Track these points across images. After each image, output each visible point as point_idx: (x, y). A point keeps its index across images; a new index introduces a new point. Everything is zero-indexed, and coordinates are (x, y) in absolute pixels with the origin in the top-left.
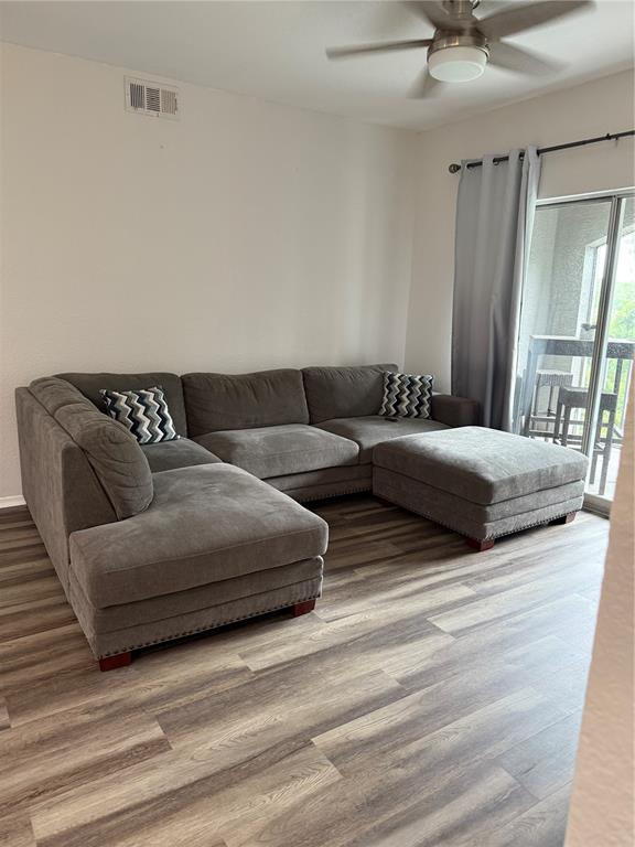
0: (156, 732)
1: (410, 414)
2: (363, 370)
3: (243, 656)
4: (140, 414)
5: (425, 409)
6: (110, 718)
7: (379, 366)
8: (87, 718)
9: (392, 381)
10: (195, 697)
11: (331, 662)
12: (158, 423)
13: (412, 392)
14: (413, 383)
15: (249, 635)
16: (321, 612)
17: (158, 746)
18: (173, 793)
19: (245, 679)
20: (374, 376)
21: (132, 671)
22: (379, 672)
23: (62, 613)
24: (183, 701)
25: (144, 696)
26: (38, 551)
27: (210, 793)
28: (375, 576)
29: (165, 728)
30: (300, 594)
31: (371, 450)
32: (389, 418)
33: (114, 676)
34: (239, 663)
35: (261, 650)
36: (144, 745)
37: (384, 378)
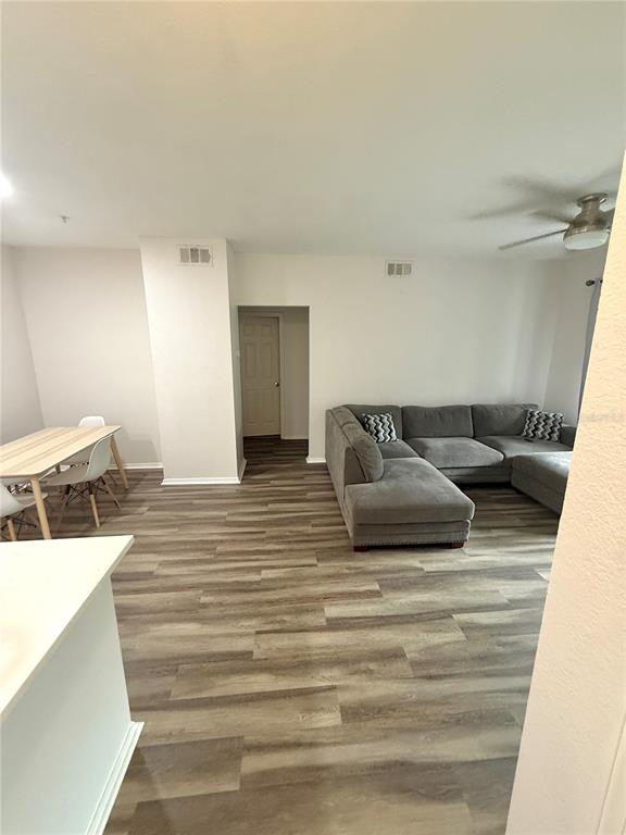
0: (376, 587)
1: (544, 437)
2: (512, 407)
3: (422, 562)
4: (380, 428)
5: (555, 436)
6: (356, 574)
7: (526, 406)
8: (347, 571)
9: (532, 415)
10: (396, 576)
11: (468, 578)
12: (389, 432)
13: (546, 424)
14: (547, 418)
15: (426, 552)
16: (466, 549)
17: (377, 594)
18: (382, 617)
19: (421, 574)
20: (520, 411)
21: (367, 555)
22: (497, 591)
23: (339, 519)
24: (390, 576)
25: (372, 568)
26: (330, 486)
27: (399, 623)
28: (504, 536)
29: (381, 586)
30: (454, 538)
31: (511, 459)
32: (528, 440)
33: (360, 555)
34: (419, 565)
35: (431, 561)
36: (371, 591)
37: (527, 413)
